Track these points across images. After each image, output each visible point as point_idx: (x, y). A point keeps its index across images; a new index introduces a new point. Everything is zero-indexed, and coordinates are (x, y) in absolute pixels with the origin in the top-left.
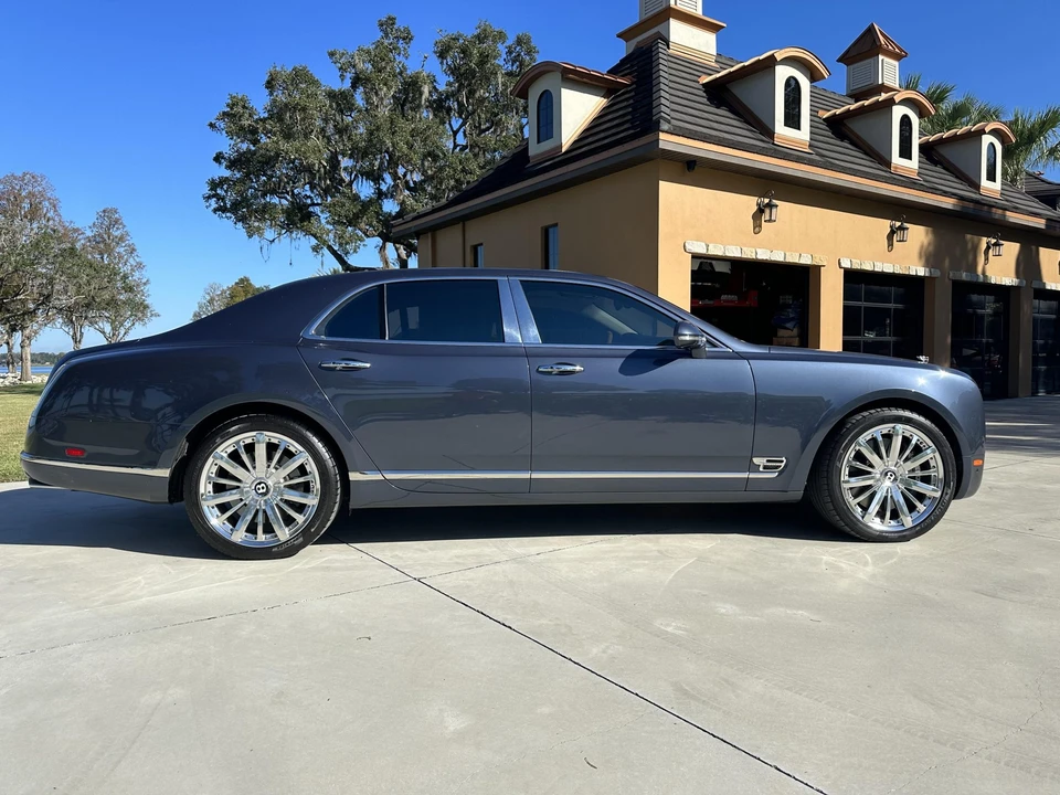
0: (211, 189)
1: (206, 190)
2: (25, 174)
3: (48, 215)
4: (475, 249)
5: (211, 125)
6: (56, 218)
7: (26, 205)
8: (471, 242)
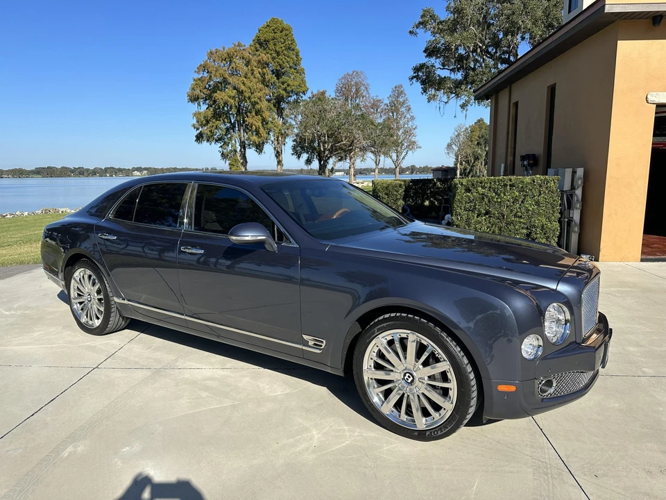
0: (415, 73)
1: (412, 73)
2: (353, 72)
3: (364, 94)
4: (516, 104)
5: (410, 32)
6: (367, 96)
7: (354, 90)
8: (513, 101)
